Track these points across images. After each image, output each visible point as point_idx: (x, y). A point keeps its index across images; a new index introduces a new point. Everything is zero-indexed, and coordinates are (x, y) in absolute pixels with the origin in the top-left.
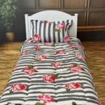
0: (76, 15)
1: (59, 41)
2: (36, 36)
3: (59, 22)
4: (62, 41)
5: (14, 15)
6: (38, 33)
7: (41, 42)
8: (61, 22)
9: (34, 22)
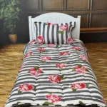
0: (79, 17)
1: (63, 43)
2: (40, 37)
3: (62, 24)
4: (65, 42)
5: (17, 17)
6: (41, 35)
7: (44, 43)
8: (64, 24)
9: (38, 24)
